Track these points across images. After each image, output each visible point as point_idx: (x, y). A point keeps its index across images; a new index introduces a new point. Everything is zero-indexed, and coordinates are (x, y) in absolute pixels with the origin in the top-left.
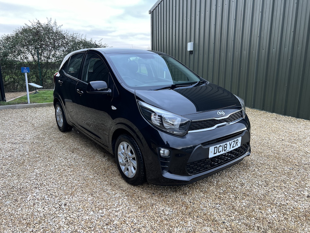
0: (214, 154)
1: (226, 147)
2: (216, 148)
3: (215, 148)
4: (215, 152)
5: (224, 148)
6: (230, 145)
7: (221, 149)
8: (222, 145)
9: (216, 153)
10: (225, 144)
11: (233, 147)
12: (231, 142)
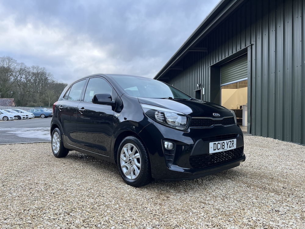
0: (214, 150)
6: (227, 145)
7: (219, 146)
10: (223, 143)
11: (230, 147)
12: (227, 141)
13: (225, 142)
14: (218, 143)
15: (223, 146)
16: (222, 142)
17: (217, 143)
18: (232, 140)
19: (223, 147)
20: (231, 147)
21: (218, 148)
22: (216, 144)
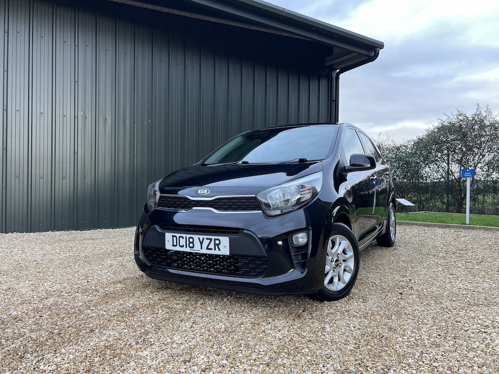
0: (173, 245)
1: (193, 243)
2: (175, 238)
3: (173, 236)
4: (175, 244)
5: (188, 242)
6: (201, 243)
7: (183, 242)
8: (184, 236)
9: (176, 246)
10: (190, 238)
11: (207, 248)
12: (201, 237)
13: (196, 237)
14: (180, 237)
15: (190, 243)
16: (188, 236)
17: (178, 235)
18: (213, 237)
19: (191, 245)
20: (211, 249)
21: (181, 245)
22: (176, 236)
